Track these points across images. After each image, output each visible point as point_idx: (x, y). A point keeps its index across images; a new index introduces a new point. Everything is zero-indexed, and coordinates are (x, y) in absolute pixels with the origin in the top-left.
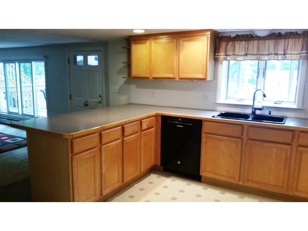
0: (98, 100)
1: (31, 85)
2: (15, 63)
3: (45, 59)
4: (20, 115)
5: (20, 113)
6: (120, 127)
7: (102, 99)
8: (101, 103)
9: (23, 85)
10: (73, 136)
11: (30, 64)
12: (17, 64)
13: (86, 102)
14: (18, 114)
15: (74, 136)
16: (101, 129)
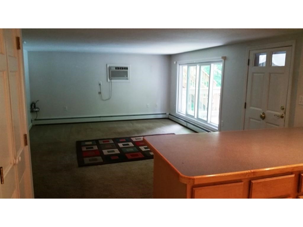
0: (279, 114)
1: (208, 88)
2: (196, 65)
3: (223, 60)
4: (195, 119)
5: (196, 117)
6: (293, 176)
7: (285, 113)
8: (282, 117)
9: (201, 88)
10: (194, 182)
11: (209, 66)
12: (198, 67)
13: (264, 114)
14: (193, 117)
15: (196, 183)
16: (252, 176)
